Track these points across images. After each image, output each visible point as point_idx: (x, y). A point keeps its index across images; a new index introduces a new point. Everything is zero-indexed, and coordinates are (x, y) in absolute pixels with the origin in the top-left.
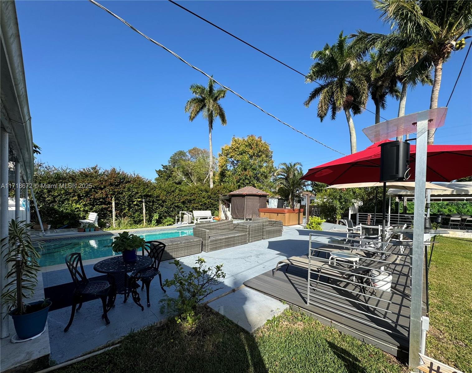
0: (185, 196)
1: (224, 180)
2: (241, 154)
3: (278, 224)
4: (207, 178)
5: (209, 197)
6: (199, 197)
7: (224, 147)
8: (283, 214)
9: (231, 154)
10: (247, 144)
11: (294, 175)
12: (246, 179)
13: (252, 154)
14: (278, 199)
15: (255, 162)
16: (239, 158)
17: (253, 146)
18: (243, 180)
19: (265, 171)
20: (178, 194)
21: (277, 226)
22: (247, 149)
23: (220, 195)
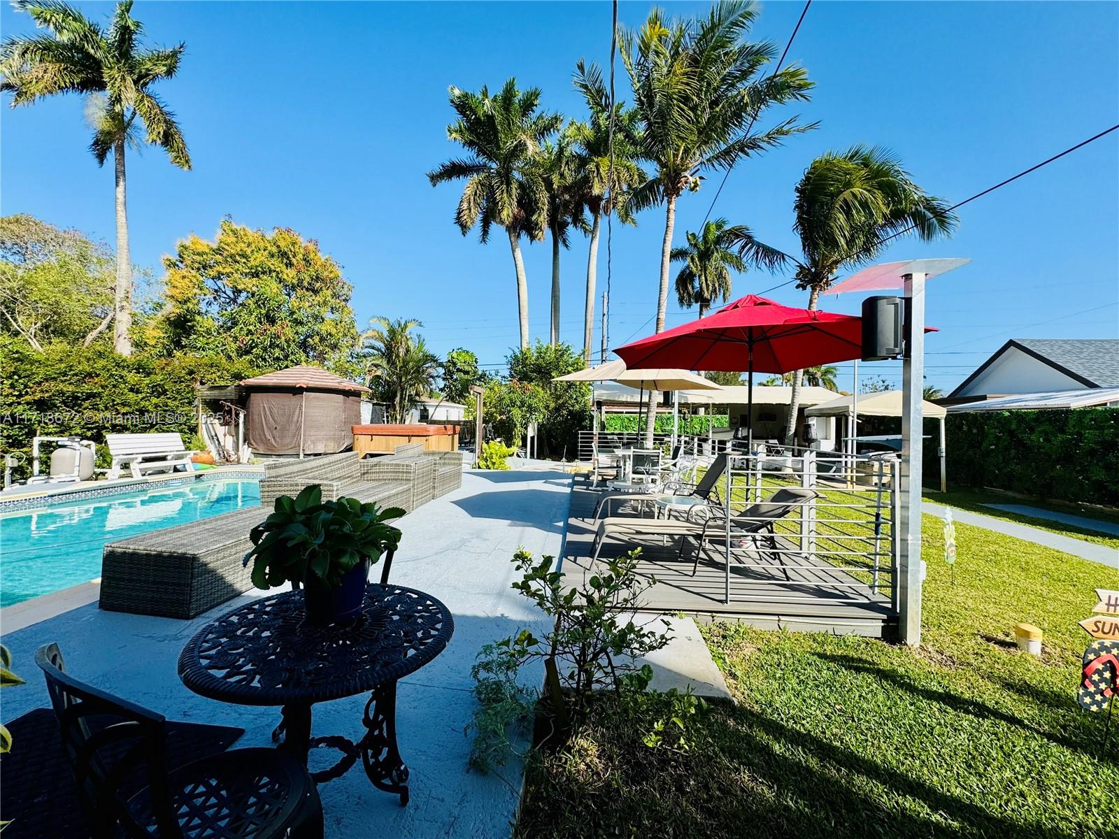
0: (47, 380)
1: (184, 342)
2: (256, 275)
3: (449, 459)
4: (101, 328)
5: (159, 391)
6: (114, 386)
7: (187, 243)
8: (425, 438)
9: (220, 269)
10: (274, 250)
11: (408, 351)
12: (272, 345)
13: (295, 281)
14: (374, 404)
15: (304, 305)
16: (249, 283)
17: (294, 261)
18: (265, 350)
19: (334, 331)
20: (14, 373)
21: (449, 464)
22: (276, 264)
23: (198, 386)
